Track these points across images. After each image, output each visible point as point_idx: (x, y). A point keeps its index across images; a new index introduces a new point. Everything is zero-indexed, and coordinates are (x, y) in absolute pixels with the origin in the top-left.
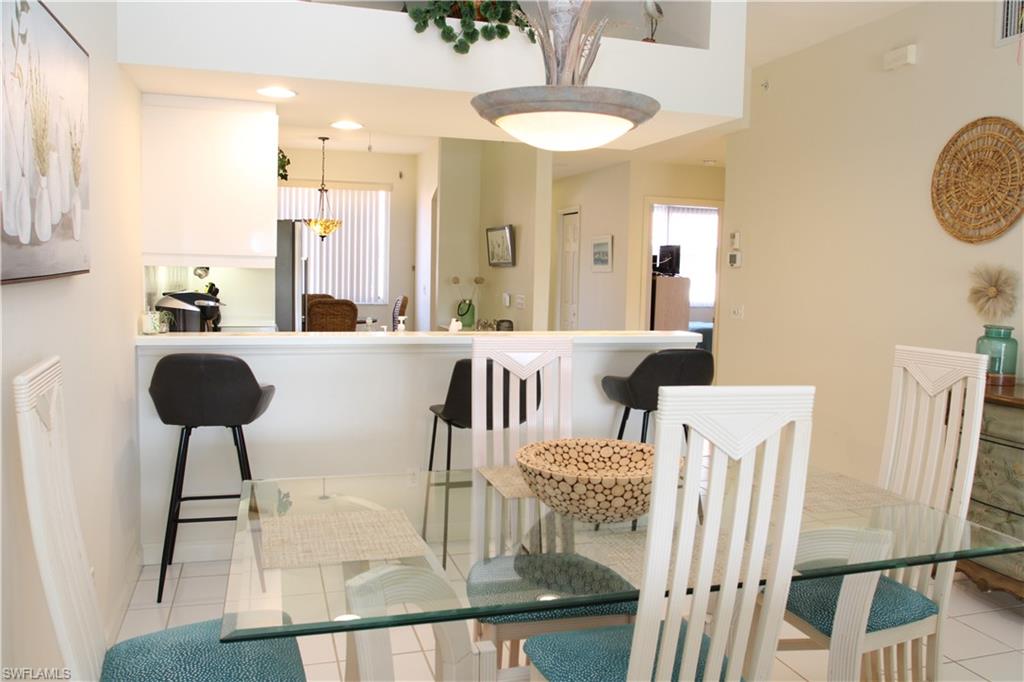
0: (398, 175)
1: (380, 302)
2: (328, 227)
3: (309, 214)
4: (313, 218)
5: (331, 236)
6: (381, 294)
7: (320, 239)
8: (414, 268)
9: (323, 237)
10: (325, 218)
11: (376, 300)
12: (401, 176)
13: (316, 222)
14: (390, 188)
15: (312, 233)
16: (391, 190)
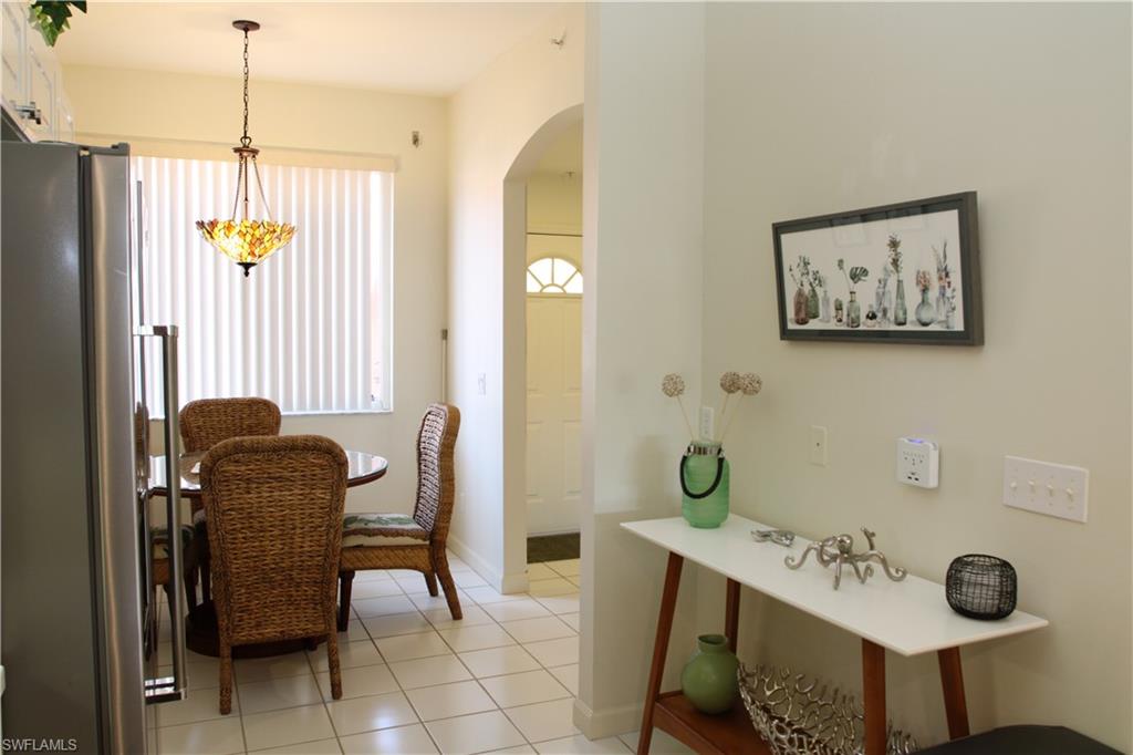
0: (411, 138)
1: (375, 408)
2: (260, 240)
3: (216, 209)
4: (224, 218)
5: (266, 263)
6: (377, 390)
7: (241, 269)
8: (445, 334)
9: (247, 266)
10: (252, 217)
11: (366, 404)
12: (416, 141)
13: (229, 227)
14: (391, 164)
15: (224, 259)
16: (397, 169)
